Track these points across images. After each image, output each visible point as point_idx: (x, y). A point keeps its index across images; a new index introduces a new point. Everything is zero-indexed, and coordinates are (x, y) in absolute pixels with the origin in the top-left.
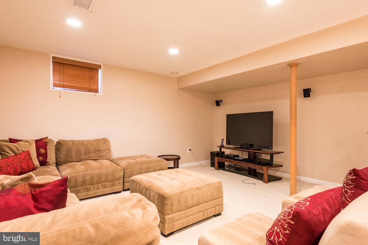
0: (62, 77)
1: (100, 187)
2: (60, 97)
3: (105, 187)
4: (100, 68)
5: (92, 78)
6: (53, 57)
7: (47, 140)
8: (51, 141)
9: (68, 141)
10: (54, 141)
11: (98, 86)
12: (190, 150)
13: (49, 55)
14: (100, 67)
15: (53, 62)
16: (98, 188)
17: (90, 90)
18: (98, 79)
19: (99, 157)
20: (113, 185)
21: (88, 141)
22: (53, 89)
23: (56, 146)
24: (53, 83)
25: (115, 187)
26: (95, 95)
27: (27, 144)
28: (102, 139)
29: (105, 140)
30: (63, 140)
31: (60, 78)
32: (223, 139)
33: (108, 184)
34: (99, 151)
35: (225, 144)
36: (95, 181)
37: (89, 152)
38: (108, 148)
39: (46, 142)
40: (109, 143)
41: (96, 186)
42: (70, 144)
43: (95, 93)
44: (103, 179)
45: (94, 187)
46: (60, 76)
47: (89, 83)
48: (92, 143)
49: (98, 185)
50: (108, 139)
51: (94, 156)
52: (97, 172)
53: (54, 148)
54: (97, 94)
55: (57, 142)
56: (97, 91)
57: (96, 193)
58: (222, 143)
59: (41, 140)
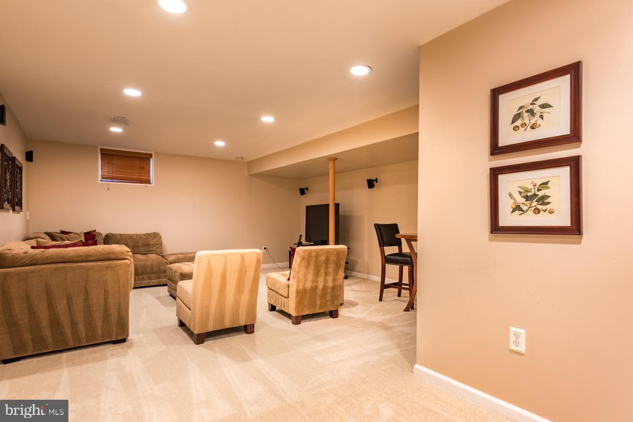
0: (110, 168)
1: (145, 278)
2: (108, 189)
3: (150, 278)
4: (152, 157)
5: (143, 168)
6: (101, 149)
7: (95, 233)
8: (99, 234)
9: (116, 234)
10: (102, 235)
11: (149, 177)
12: (265, 248)
13: (97, 147)
14: (151, 155)
15: (101, 154)
16: (143, 279)
17: (141, 181)
18: (149, 169)
19: (149, 251)
20: (159, 278)
21: (137, 235)
22: (101, 182)
23: (104, 239)
24: (102, 175)
25: (161, 280)
26: (146, 186)
27: (77, 235)
28: (152, 234)
29: (156, 234)
30: (111, 234)
31: (109, 170)
32: (301, 236)
33: (153, 276)
34: (149, 245)
35: (303, 241)
36: (140, 272)
37: (138, 246)
38: (159, 243)
39: (95, 235)
40: (161, 237)
41: (141, 276)
42: (118, 237)
43: (146, 185)
44: (148, 270)
45: (139, 278)
46: (109, 167)
47: (140, 173)
48: (141, 238)
49: (143, 276)
50: (159, 234)
51: (142, 250)
52: (142, 263)
53: (103, 241)
54: (148, 185)
55: (106, 236)
56: (148, 182)
57: (141, 283)
58: (300, 240)
59: (89, 233)
